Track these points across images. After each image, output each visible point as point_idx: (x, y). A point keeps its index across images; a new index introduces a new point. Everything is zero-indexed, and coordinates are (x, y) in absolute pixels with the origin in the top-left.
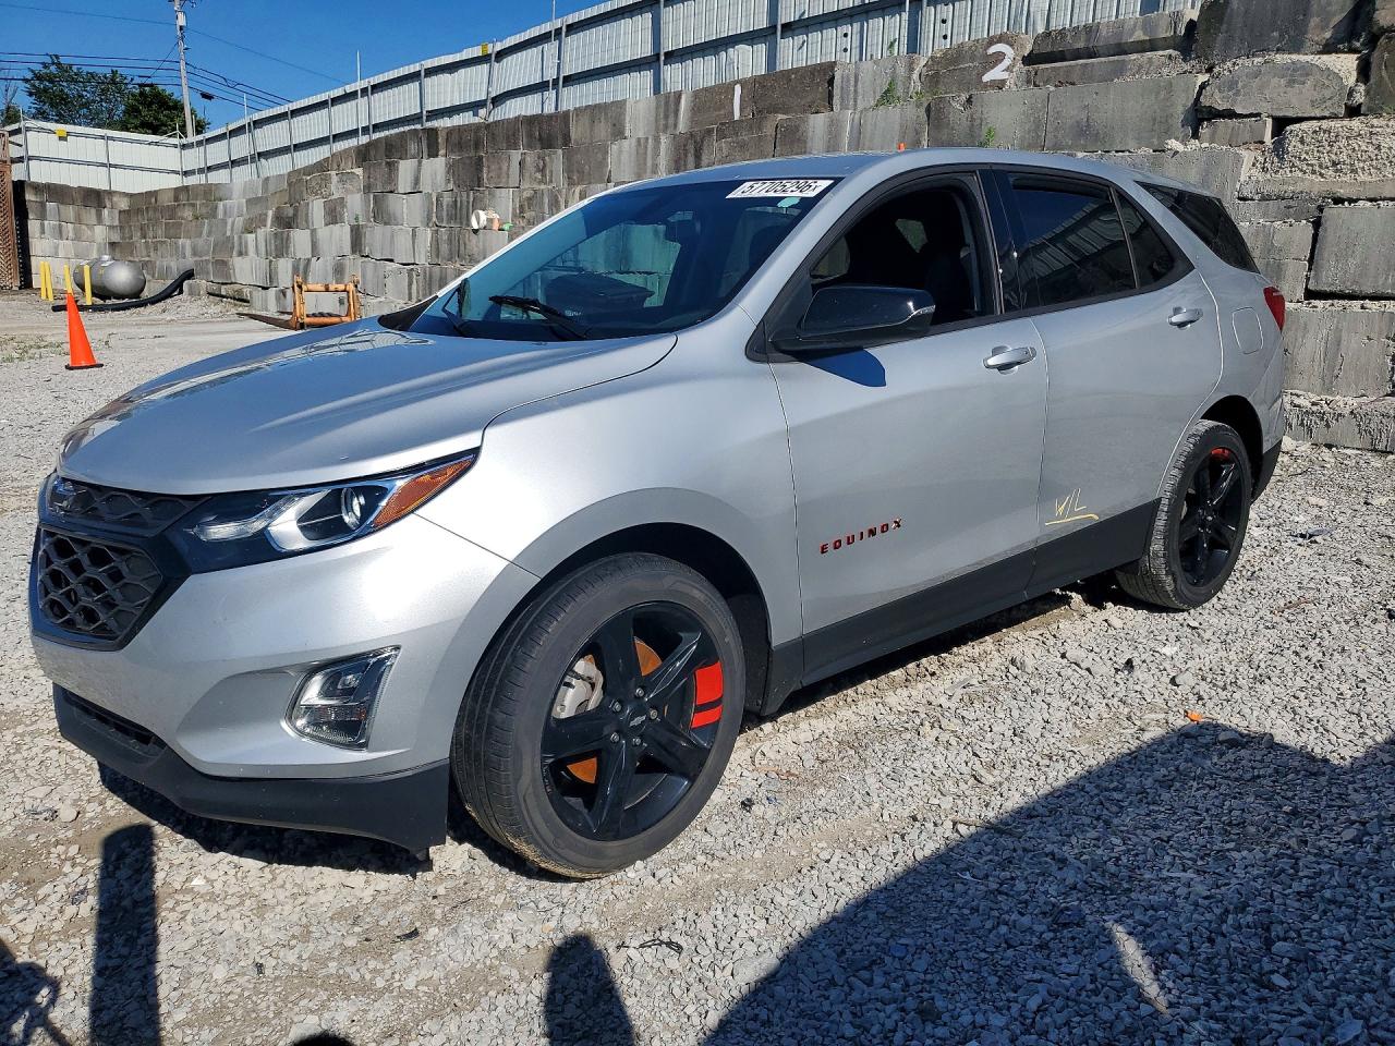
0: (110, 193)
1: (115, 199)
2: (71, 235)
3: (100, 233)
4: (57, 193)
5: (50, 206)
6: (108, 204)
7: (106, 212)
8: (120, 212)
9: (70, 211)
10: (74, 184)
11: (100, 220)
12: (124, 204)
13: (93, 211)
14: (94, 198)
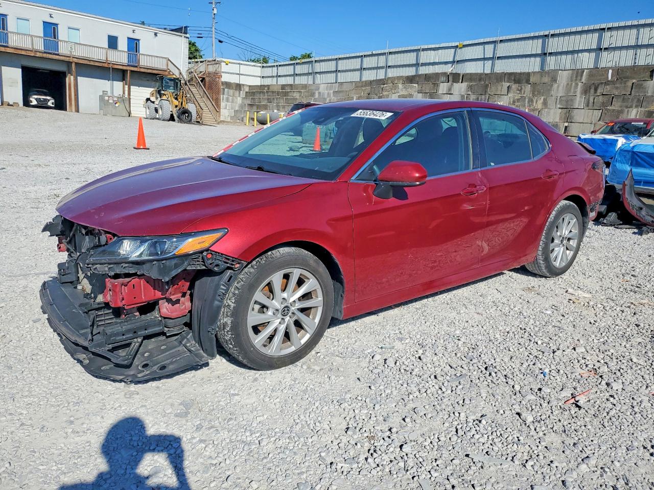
0: (243, 85)
1: (245, 87)
2: (231, 101)
3: (239, 100)
4: (228, 85)
5: (226, 90)
6: (242, 89)
7: (241, 92)
8: (246, 92)
9: (231, 91)
10: (232, 82)
11: (239, 96)
12: (247, 89)
13: (238, 92)
14: (239, 87)
